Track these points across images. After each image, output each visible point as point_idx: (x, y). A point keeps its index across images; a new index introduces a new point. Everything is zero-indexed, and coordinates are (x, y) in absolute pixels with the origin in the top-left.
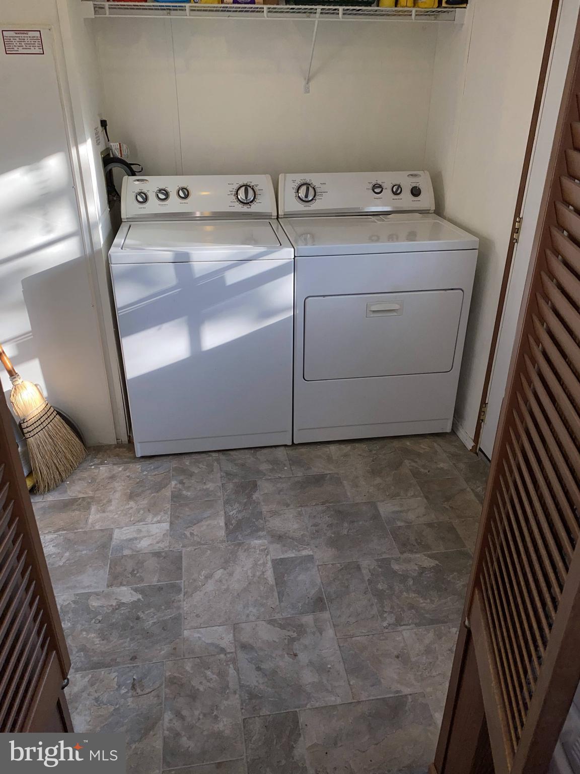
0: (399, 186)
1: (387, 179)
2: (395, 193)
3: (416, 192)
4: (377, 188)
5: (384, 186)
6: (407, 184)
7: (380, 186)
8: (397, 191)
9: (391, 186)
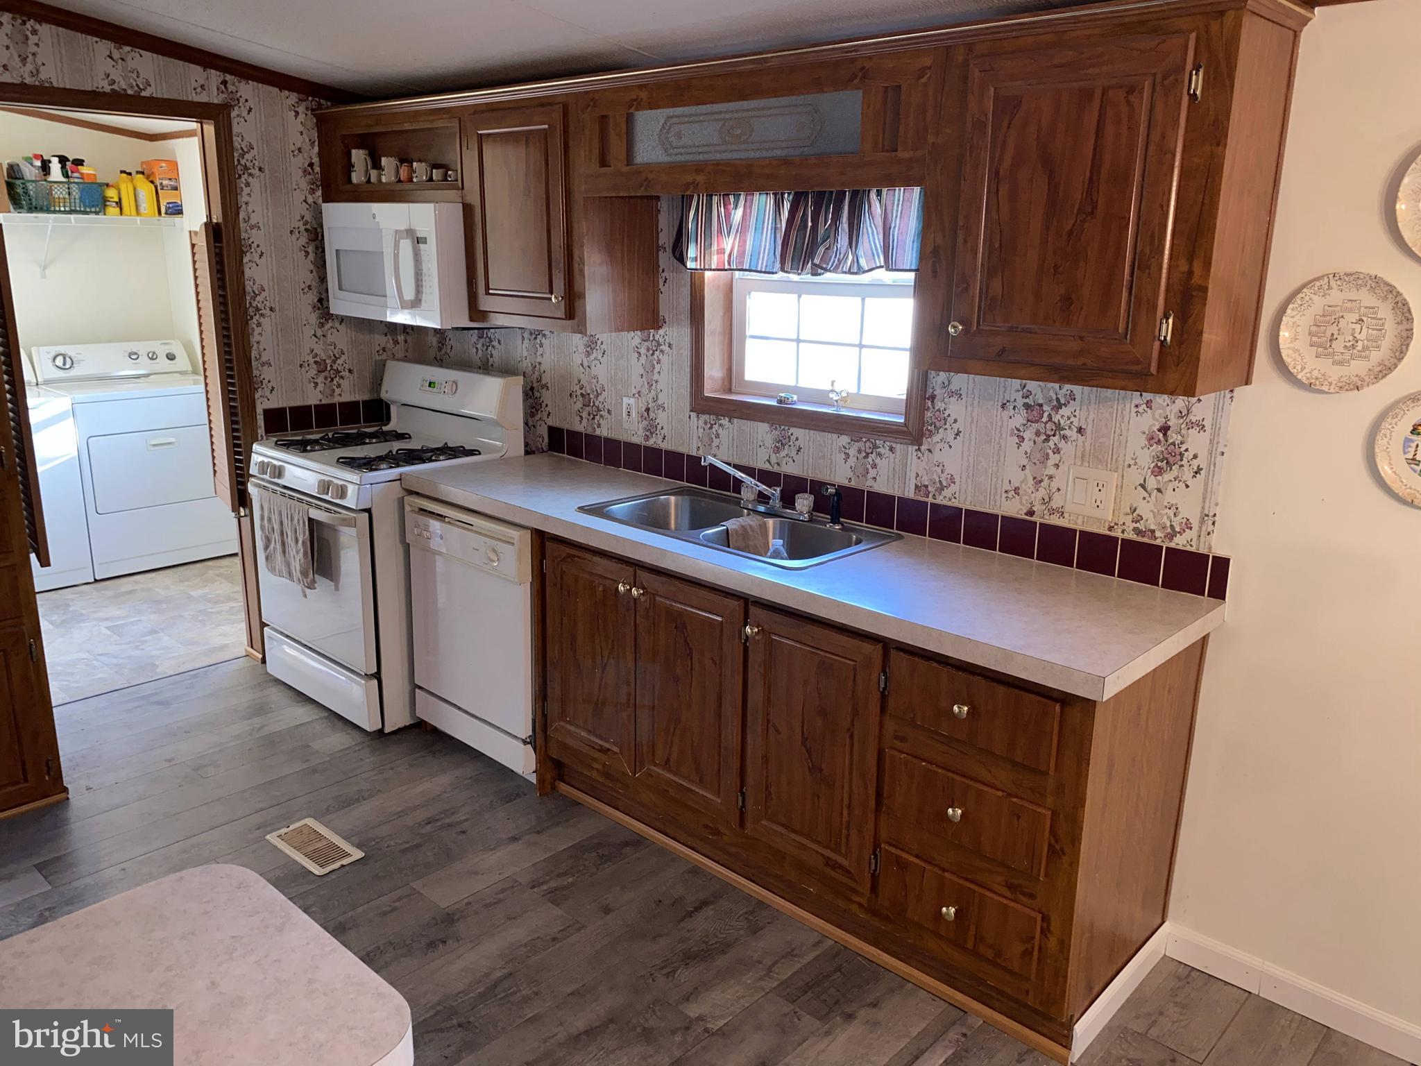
0: (154, 353)
1: (143, 348)
2: (152, 359)
3: (171, 357)
4: (133, 355)
5: (140, 353)
6: (162, 351)
7: (135, 354)
8: (153, 357)
9: (146, 353)
